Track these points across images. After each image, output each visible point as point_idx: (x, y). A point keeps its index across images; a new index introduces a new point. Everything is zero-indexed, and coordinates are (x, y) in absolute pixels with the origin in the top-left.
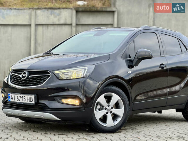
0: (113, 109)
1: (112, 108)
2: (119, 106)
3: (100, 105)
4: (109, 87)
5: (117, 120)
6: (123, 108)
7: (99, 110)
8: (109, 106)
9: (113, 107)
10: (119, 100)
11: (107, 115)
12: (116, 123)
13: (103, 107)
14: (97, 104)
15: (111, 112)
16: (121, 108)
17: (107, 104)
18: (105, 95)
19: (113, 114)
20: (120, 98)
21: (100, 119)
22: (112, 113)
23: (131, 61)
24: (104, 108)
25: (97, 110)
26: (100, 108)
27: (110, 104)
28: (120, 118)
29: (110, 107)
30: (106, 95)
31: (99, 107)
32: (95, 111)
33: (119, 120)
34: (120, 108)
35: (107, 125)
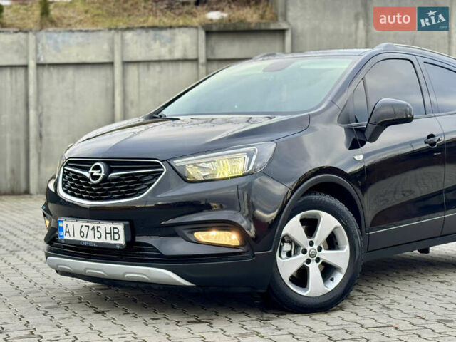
0: (323, 251)
1: (320, 249)
2: (337, 243)
3: (291, 241)
4: (311, 196)
5: (332, 280)
6: (347, 248)
7: (289, 254)
8: (311, 244)
9: (322, 246)
10: (336, 228)
11: (308, 268)
12: (331, 286)
13: (297, 246)
14: (283, 241)
15: (318, 260)
16: (343, 249)
17: (308, 238)
18: (302, 216)
19: (323, 263)
20: (339, 224)
21: (292, 279)
22: (321, 261)
23: (361, 131)
24: (301, 249)
25: (284, 255)
26: (289, 249)
27: (314, 240)
28: (341, 272)
29: (315, 247)
30: (304, 217)
31: (287, 247)
32: (278, 257)
33: (338, 278)
34: (338, 249)
35: (308, 292)
